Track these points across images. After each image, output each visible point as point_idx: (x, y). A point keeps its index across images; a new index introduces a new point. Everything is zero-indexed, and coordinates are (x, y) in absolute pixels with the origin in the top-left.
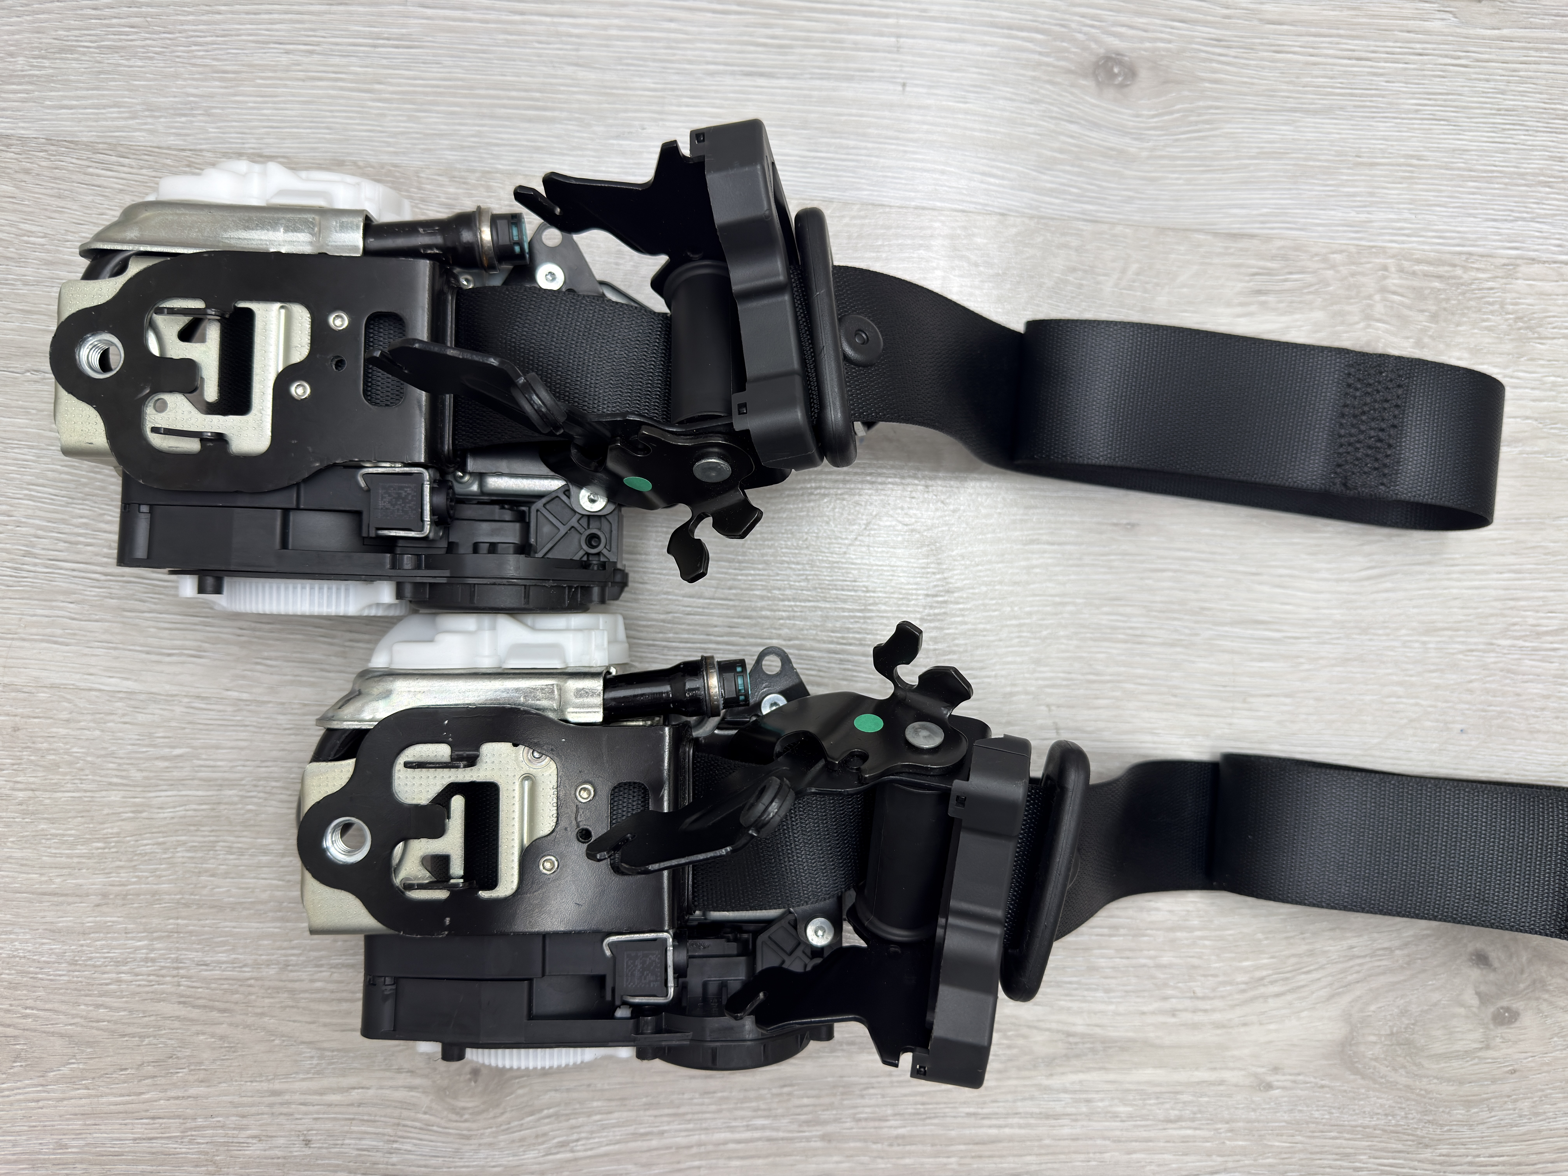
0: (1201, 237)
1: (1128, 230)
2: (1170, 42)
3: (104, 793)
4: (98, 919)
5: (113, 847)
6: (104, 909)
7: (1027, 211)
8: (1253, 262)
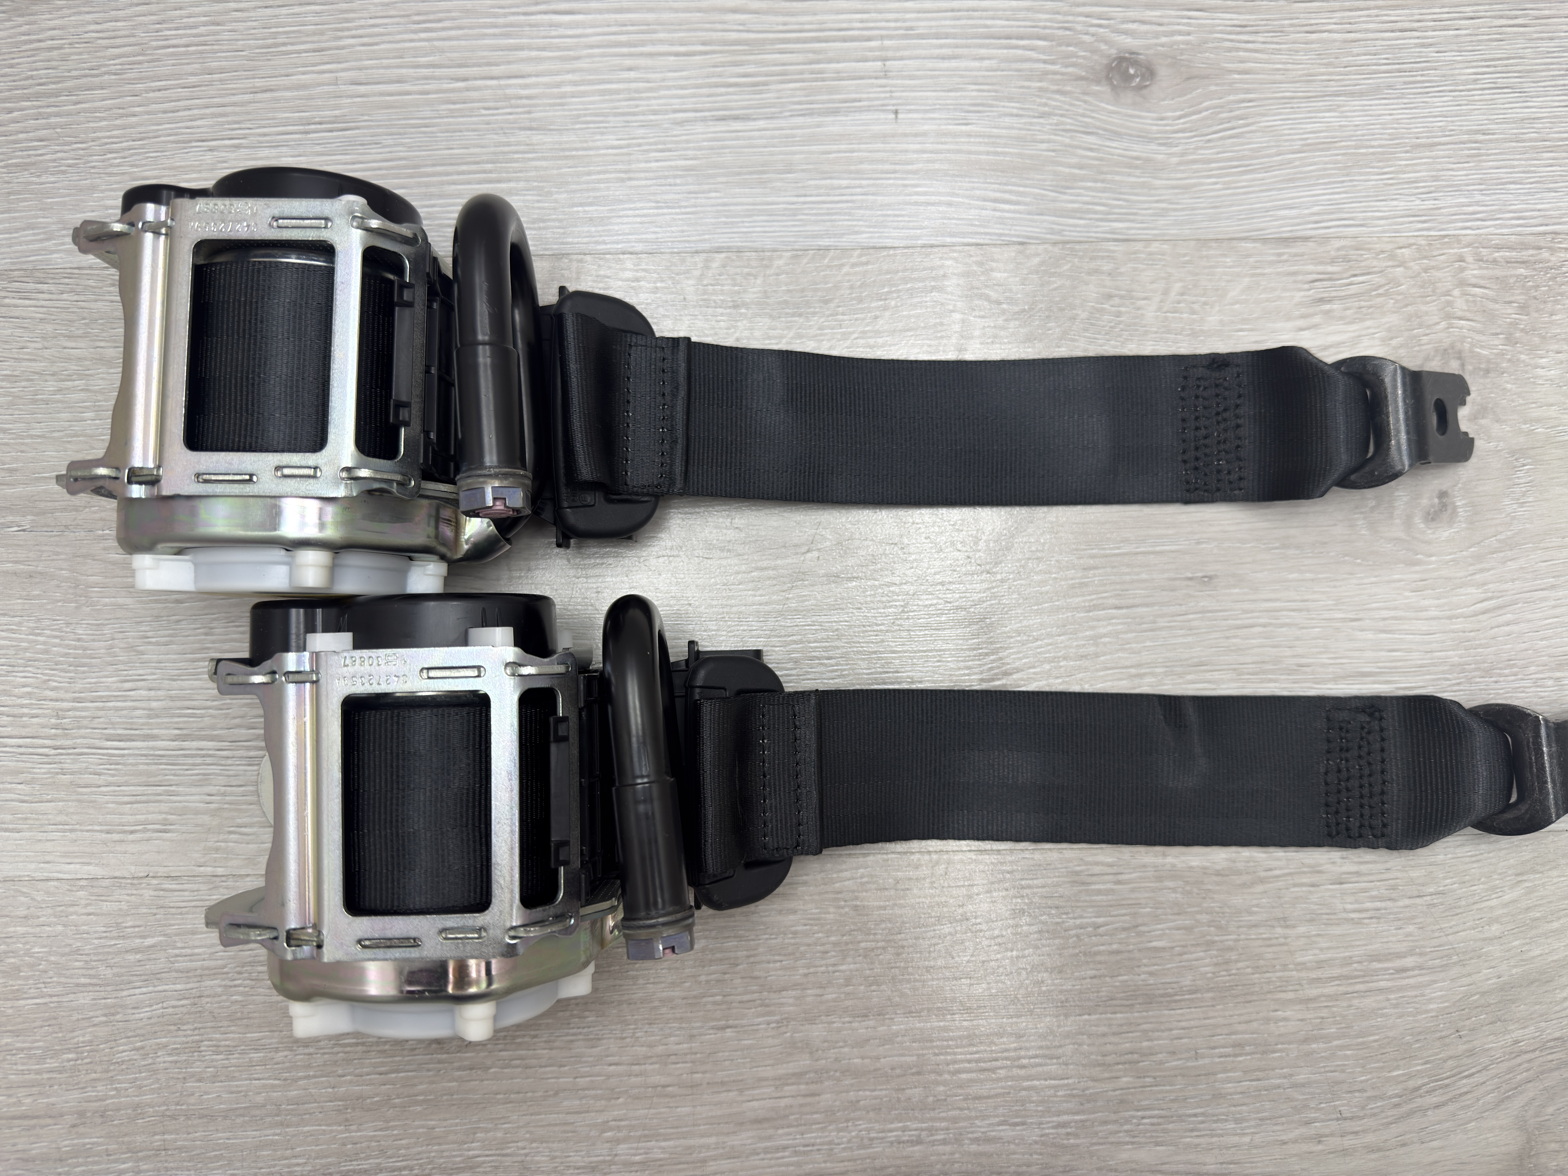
0: (1250, 245)
1: (1165, 246)
2: (1189, 34)
3: (71, 997)
4: (76, 1141)
5: (86, 1058)
6: (81, 1129)
7: (1048, 236)
8: (1311, 268)
